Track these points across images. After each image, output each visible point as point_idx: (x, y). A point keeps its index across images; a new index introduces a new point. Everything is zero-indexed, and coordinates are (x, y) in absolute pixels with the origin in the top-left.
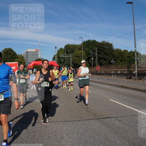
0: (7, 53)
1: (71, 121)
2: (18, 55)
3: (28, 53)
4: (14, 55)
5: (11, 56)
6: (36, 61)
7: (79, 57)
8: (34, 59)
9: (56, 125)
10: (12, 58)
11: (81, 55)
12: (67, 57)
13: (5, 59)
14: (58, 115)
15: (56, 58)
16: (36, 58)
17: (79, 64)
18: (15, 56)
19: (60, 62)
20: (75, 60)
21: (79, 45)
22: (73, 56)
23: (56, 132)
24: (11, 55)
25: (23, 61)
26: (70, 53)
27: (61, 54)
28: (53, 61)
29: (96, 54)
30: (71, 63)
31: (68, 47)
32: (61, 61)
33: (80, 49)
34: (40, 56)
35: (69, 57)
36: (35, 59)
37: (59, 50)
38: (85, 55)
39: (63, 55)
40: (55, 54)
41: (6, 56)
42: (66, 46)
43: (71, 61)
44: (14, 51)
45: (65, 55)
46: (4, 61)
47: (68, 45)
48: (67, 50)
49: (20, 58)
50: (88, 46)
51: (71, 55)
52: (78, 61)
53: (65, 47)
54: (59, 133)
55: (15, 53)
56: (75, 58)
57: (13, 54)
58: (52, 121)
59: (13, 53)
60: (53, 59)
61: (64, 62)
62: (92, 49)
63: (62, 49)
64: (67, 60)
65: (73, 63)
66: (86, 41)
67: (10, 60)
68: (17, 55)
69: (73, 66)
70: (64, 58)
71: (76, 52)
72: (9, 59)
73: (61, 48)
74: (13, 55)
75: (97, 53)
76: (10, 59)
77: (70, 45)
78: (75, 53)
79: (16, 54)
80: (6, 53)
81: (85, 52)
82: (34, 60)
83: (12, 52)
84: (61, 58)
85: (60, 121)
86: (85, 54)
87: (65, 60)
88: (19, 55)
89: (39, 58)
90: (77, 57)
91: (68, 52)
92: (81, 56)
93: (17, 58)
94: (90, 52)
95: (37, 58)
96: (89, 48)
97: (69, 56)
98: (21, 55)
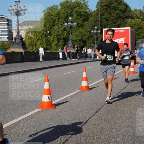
0: (109, 7)
2: (133, 10)
4: (125, 11)
5: (117, 14)
10: (120, 17)
13: (105, 22)
18: (126, 14)
24: (117, 12)
41: (106, 14)
46: (101, 25)
49: (137, 18)
55: (127, 6)
57: (123, 9)
59: (122, 7)
67: (114, 23)
68: (130, 11)
72: (112, 20)
74: (121, 11)
76: (115, 21)
79: (128, 9)
80: (106, 7)
83: (119, 4)
88: (136, 10)
93: (130, 17)
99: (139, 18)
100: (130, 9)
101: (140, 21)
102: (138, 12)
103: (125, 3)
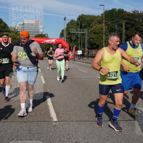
1: (88, 121)
2: (10, 27)
3: (25, 26)
4: (4, 28)
6: (36, 37)
7: (98, 34)
8: (32, 34)
9: (68, 125)
11: (101, 30)
12: (80, 33)
14: (70, 113)
15: (65, 35)
16: (36, 33)
17: (97, 44)
18: (6, 29)
19: (70, 40)
20: (92, 38)
21: (98, 16)
22: (90, 32)
23: (68, 135)
25: (18, 37)
26: (85, 27)
27: (72, 28)
28: (60, 38)
29: (124, 30)
30: (86, 41)
31: (83, 19)
32: (73, 39)
33: (100, 22)
34: (41, 30)
35: (83, 34)
36: (34, 34)
37: (69, 23)
38: (107, 31)
39: (75, 30)
40: (63, 29)
42: (80, 17)
43: (86, 39)
44: (4, 21)
45: (78, 31)
47: (83, 15)
48: (81, 22)
50: (111, 18)
51: (87, 31)
52: (96, 40)
53: (78, 19)
54: (73, 136)
55: (6, 25)
56: (92, 34)
58: (63, 120)
59: (2, 25)
60: (60, 35)
61: (75, 40)
62: (117, 22)
63: (74, 21)
64: (80, 38)
65: (89, 42)
66: (109, 10)
68: (8, 28)
69: (89, 46)
70: (76, 34)
71: (94, 27)
73: (72, 20)
74: (2, 27)
75: (125, 28)
77: (86, 16)
78: (92, 27)
79: (7, 27)
81: (107, 27)
82: (33, 36)
84: (71, 34)
85: (74, 120)
86: (107, 29)
87: (78, 38)
89: (40, 33)
90: (95, 33)
91: (82, 26)
92: (100, 32)
93: (8, 32)
94: (114, 27)
95: (38, 33)
96: (113, 21)
97: (83, 31)
98: (14, 28)
99: (14, 33)
100: (8, 26)
101: (14, 34)
102: (13, 29)
103: (4, 22)
